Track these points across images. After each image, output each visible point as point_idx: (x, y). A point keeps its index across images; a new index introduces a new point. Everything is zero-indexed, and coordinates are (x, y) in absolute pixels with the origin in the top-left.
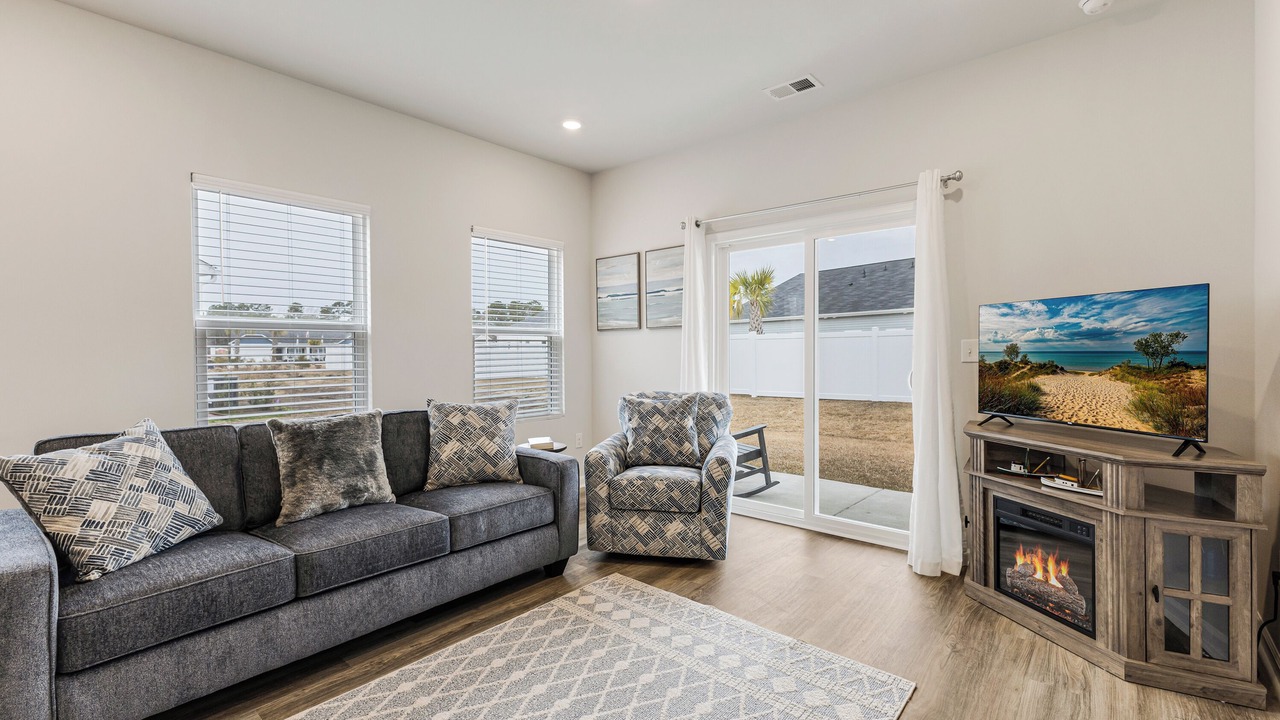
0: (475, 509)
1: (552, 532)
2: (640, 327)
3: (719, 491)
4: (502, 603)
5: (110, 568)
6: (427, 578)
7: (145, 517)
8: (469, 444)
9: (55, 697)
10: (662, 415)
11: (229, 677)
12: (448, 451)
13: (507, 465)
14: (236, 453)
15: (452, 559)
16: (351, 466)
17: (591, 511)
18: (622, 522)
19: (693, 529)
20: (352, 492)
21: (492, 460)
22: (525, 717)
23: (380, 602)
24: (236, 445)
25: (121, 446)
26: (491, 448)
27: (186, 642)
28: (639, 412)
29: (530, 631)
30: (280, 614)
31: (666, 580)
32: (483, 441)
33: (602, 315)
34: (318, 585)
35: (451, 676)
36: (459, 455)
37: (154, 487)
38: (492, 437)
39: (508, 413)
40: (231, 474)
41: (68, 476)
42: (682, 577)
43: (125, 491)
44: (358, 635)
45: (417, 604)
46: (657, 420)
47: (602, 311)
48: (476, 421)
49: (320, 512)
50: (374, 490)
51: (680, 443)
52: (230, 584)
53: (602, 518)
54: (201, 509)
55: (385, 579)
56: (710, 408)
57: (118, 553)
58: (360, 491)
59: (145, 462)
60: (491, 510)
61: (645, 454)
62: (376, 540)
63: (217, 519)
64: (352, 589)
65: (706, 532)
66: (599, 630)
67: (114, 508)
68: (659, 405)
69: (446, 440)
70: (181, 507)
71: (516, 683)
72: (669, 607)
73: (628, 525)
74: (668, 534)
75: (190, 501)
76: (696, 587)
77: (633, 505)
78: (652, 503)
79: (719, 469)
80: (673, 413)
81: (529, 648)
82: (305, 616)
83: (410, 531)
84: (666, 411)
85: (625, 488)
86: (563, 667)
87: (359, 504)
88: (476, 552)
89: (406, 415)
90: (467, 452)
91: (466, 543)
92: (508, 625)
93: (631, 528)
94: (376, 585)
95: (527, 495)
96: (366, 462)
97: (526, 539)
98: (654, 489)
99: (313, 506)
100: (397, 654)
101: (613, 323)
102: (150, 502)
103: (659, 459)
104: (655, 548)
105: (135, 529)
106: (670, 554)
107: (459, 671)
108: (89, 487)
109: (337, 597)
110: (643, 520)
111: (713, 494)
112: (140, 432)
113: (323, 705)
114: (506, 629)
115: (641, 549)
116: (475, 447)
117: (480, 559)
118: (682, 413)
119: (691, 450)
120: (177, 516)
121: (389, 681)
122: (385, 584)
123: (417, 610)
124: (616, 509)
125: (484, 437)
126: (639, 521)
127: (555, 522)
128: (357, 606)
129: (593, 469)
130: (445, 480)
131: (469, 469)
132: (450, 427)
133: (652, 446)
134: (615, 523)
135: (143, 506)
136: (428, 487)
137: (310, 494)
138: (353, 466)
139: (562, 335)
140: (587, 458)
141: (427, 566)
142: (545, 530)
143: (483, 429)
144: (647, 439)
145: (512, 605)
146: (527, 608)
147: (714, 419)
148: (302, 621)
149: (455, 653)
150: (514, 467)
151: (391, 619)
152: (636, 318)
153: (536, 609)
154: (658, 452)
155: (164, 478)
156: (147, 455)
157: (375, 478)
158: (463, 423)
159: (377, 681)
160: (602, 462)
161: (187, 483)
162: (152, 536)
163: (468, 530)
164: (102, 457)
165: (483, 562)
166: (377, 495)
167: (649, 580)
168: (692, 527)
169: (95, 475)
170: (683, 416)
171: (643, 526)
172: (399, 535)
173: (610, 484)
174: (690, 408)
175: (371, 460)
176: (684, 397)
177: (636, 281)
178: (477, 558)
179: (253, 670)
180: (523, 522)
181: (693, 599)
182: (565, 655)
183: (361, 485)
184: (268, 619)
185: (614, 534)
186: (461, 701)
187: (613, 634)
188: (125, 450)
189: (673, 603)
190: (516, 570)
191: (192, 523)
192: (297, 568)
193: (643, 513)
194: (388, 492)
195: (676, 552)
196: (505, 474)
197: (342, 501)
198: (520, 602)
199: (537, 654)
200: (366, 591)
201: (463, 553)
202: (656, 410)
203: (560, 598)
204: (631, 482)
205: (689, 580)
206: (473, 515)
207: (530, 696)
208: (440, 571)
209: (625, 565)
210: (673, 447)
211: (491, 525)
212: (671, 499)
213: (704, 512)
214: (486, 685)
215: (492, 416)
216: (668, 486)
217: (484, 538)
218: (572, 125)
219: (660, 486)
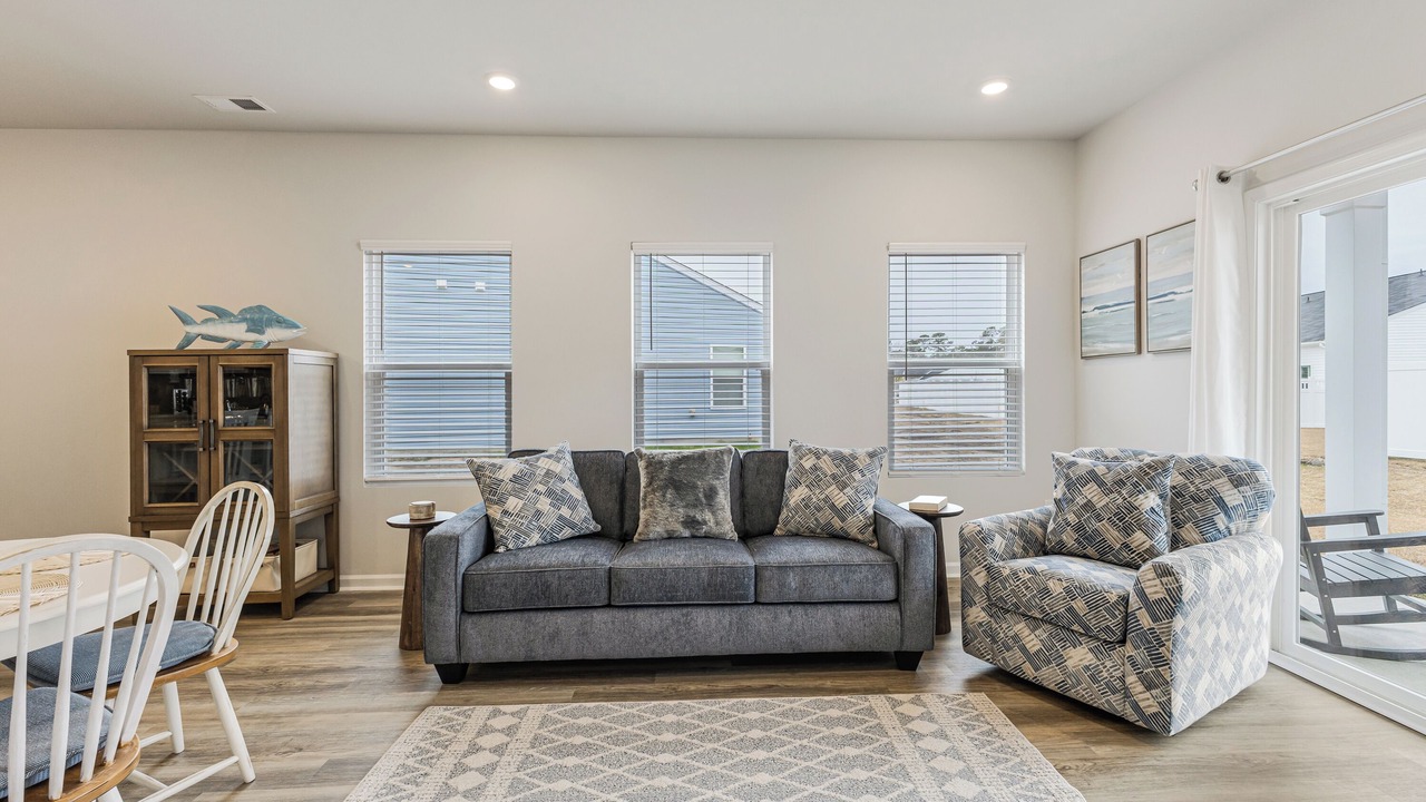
0: (786, 562)
1: (891, 613)
2: (1139, 351)
3: (1155, 619)
4: (821, 678)
5: (510, 546)
6: (726, 622)
7: (538, 514)
8: (817, 491)
9: (459, 626)
10: (1101, 484)
11: (555, 653)
12: (796, 496)
13: (854, 524)
14: (621, 474)
15: (755, 610)
16: (691, 498)
17: (967, 602)
18: (1004, 626)
19: (1111, 666)
20: (691, 522)
21: (840, 513)
22: (725, 797)
23: (678, 630)
24: (622, 468)
25: (538, 459)
26: (840, 499)
27: (532, 614)
28: (1067, 476)
29: (814, 717)
30: (595, 614)
31: (1049, 729)
32: (833, 490)
33: (1087, 337)
34: (624, 598)
35: (708, 726)
36: (806, 502)
37: (550, 493)
38: (843, 486)
39: (868, 461)
40: (615, 492)
41: (501, 477)
42: (1077, 735)
43: (530, 493)
44: (657, 656)
45: (714, 646)
46: (1091, 492)
47: (1088, 330)
48: (827, 466)
49: (665, 535)
50: (712, 524)
51: (1127, 530)
52: (560, 577)
53: (978, 614)
54: (582, 515)
55: (685, 611)
56: (1214, 483)
57: (517, 537)
58: (698, 523)
59: (548, 473)
60: (807, 567)
61: (1069, 539)
62: (676, 570)
63: (593, 526)
64: (654, 611)
65: (1132, 679)
66: (889, 750)
67: (521, 503)
68: (1101, 469)
69: (797, 484)
70: (565, 512)
71: (749, 761)
72: (1010, 764)
73: (1011, 633)
74: (1070, 663)
75: (573, 508)
76: (1089, 756)
77: (1015, 605)
78: (1042, 610)
79: (1157, 581)
80: (1121, 483)
81: (796, 733)
82: (613, 622)
83: (710, 570)
84: (1109, 479)
85: (1006, 579)
86: (808, 769)
87: (698, 534)
88: (785, 609)
89: (769, 454)
90: (814, 500)
91: (772, 597)
92: (800, 702)
93: (1016, 638)
94: (676, 613)
95: (857, 560)
96: (705, 496)
97: (851, 613)
98: (1046, 591)
99: (658, 530)
100: (692, 688)
101: (1101, 348)
102: (544, 504)
103: (1090, 551)
104: (1049, 676)
105: (530, 522)
106: (1072, 694)
107: (717, 726)
108: (510, 485)
109: (641, 615)
110: (1033, 631)
111: (1145, 620)
112: (552, 450)
113: (609, 704)
114: (794, 705)
115: (1029, 672)
116: (823, 496)
117: (788, 619)
118: (1135, 485)
119: (1147, 545)
120: (561, 518)
121: (664, 707)
122: (683, 615)
123: (714, 652)
124: (997, 608)
125: (834, 486)
126: (1027, 632)
127: (896, 601)
128: (656, 627)
129: (973, 545)
130: (792, 527)
131: (816, 519)
132: (802, 470)
133: (1079, 528)
134: (994, 625)
135: (538, 506)
136: (777, 532)
137: (655, 518)
138: (693, 498)
139: (1023, 366)
140: (962, 529)
141: (727, 609)
142: (881, 608)
143: (834, 477)
144: (1071, 518)
145: (828, 683)
146: (839, 691)
147: (1221, 503)
148: (610, 626)
149: (731, 708)
150: (866, 526)
151: (687, 651)
152: (1133, 337)
153: (845, 697)
154: (1090, 539)
155: (559, 487)
156: (551, 468)
157: (713, 513)
158: (815, 468)
159: (656, 703)
160: (984, 537)
161: (578, 494)
162: (540, 529)
163: (775, 583)
164: (523, 466)
165: (791, 624)
166: (715, 530)
167: (1019, 718)
168: (1109, 664)
169: (515, 479)
170: (1137, 490)
171: (1033, 642)
172: (698, 571)
173: (989, 569)
174: (1152, 479)
175: (711, 494)
176: (1148, 460)
177: (1132, 283)
178: (785, 616)
179: (572, 655)
180: (847, 591)
181: (1062, 770)
182: (823, 758)
183: (699, 517)
184: (586, 615)
185: (994, 641)
186: (692, 752)
187: (900, 761)
188: (539, 464)
189: (1022, 763)
190: (833, 645)
191: (572, 526)
192: (610, 578)
193: (1034, 623)
194: (728, 528)
195: (1081, 692)
196: (854, 532)
197: (681, 529)
198: (839, 683)
199: (798, 742)
200: (667, 616)
201: (770, 607)
202: (1093, 476)
203: (882, 696)
204: (1015, 574)
205: (1087, 742)
206: (783, 568)
207: (749, 780)
208: (740, 619)
209: (1008, 688)
210: (1113, 536)
211: (804, 583)
212: (1071, 610)
213: (1129, 645)
214: (726, 749)
215: (847, 462)
216: (1068, 590)
217: (795, 597)
218: (994, 89)
219: (1056, 588)
